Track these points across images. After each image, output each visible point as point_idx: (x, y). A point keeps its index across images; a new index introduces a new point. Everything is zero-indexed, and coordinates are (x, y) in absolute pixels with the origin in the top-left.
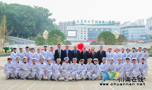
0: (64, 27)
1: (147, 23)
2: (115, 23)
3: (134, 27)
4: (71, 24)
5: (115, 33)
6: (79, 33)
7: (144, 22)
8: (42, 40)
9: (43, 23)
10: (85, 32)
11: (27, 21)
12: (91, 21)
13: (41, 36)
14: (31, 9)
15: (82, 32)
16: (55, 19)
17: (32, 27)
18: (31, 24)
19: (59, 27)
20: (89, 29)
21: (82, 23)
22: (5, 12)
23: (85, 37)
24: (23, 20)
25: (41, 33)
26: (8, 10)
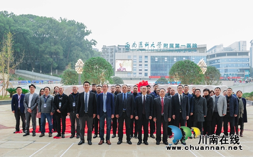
0: (110, 55)
1: (251, 48)
2: (198, 47)
3: (229, 54)
4: (122, 49)
6: (136, 65)
7: (246, 46)
8: (73, 76)
9: (76, 47)
10: (146, 63)
11: (49, 44)
12: (156, 44)
13: (71, 70)
14: (55, 24)
15: (141, 63)
16: (95, 41)
17: (57, 54)
18: (55, 50)
19: (103, 54)
20: (153, 58)
21: (141, 48)
22: (11, 28)
23: (146, 72)
24: (42, 43)
25: (72, 64)
26: (17, 25)
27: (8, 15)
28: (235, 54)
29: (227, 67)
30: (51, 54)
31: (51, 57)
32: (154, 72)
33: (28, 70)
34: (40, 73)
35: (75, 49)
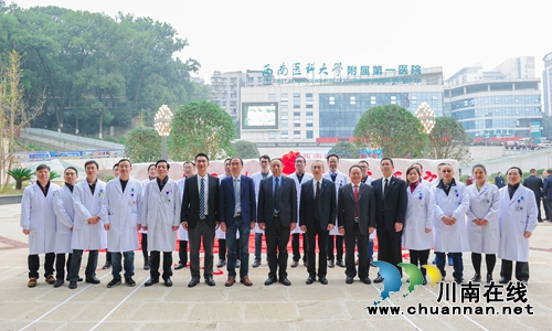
0: (229, 92)
1: (545, 73)
2: (422, 72)
3: (495, 87)
4: (256, 80)
5: (421, 111)
6: (286, 114)
7: (533, 67)
8: (149, 142)
9: (154, 76)
10: (309, 110)
11: (96, 71)
12: (330, 67)
13: (145, 128)
14: (107, 26)
15: (297, 110)
16: (196, 63)
17: (112, 91)
18: (110, 83)
19: (214, 91)
20: (324, 98)
21: (297, 76)
22: (13, 37)
23: (310, 129)
24: (79, 68)
25: (146, 114)
26: (25, 30)
27: (5, 9)
28: (507, 86)
29: (490, 114)
30: (99, 92)
31: (100, 99)
32: (327, 129)
33: (50, 128)
34: (74, 133)
35: (153, 81)
